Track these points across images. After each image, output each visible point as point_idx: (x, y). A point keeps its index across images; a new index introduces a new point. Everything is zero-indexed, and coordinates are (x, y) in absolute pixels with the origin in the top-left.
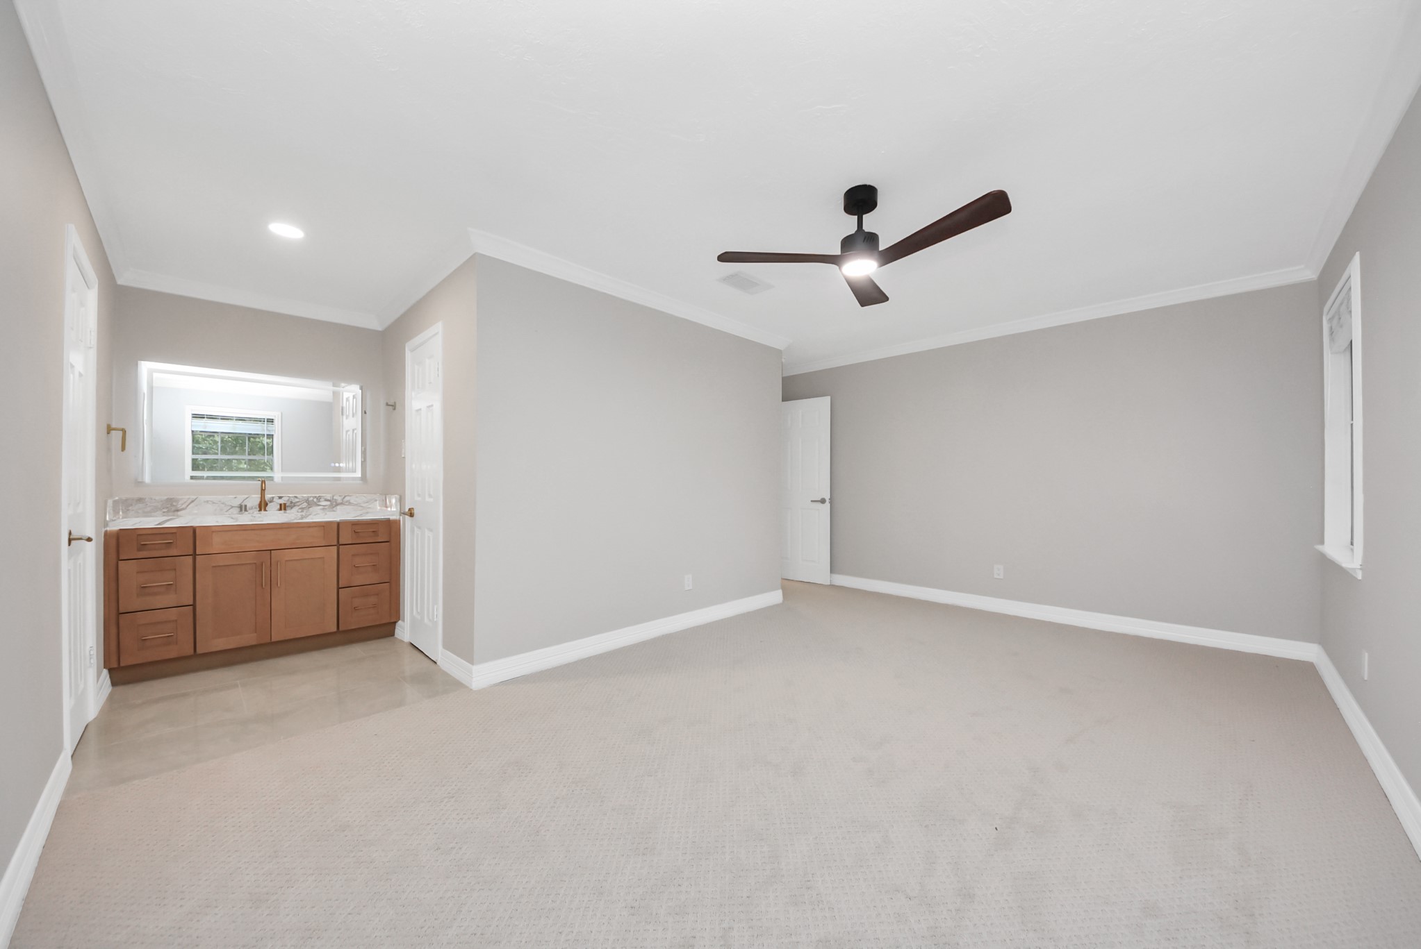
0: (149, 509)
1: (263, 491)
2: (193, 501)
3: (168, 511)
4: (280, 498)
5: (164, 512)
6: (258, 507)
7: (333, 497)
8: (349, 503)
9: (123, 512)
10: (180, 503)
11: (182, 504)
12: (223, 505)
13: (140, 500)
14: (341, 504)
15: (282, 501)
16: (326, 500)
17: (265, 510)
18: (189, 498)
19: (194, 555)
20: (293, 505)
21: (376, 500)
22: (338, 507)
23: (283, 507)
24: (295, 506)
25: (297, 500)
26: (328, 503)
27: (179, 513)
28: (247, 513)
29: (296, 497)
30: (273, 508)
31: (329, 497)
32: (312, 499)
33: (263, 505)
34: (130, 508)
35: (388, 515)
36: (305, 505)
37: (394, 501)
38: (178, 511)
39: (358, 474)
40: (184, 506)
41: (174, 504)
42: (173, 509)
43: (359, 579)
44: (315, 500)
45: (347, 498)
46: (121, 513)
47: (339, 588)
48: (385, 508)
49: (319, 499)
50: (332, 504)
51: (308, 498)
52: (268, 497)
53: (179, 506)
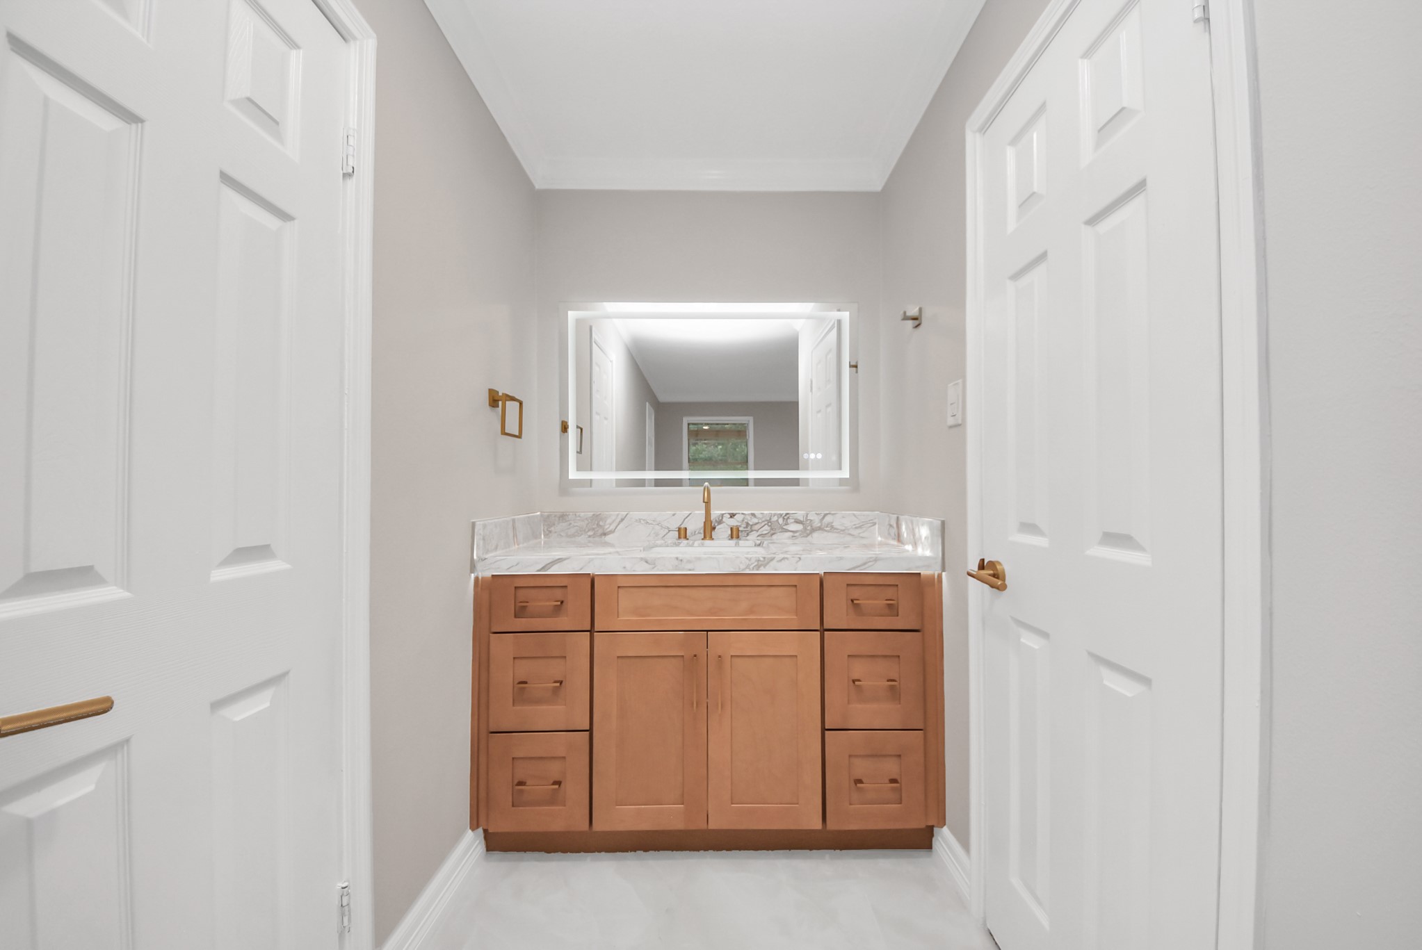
0: (572, 531)
1: (707, 503)
2: (622, 520)
3: (594, 536)
4: (732, 516)
5: (590, 536)
6: (702, 531)
7: (807, 514)
8: (832, 528)
9: (544, 536)
10: (609, 521)
11: (610, 524)
12: (657, 527)
13: (563, 517)
14: (820, 529)
15: (733, 522)
16: (798, 522)
17: (711, 538)
18: (618, 515)
19: (591, 631)
20: (749, 528)
21: (875, 524)
22: (815, 535)
23: (735, 534)
24: (752, 531)
25: (755, 520)
26: (800, 527)
27: (608, 538)
28: (685, 542)
29: (753, 515)
30: (722, 531)
31: (800, 514)
32: (775, 519)
33: (709, 530)
34: (552, 529)
35: (917, 567)
36: (766, 529)
37: (924, 532)
38: (605, 534)
39: (845, 474)
40: (612, 527)
41: (601, 523)
42: (600, 531)
43: (864, 713)
44: (781, 521)
45: (828, 519)
46: (542, 536)
47: (824, 730)
48: (895, 543)
49: (786, 517)
50: (805, 529)
51: (771, 516)
52: (715, 513)
53: (608, 528)
